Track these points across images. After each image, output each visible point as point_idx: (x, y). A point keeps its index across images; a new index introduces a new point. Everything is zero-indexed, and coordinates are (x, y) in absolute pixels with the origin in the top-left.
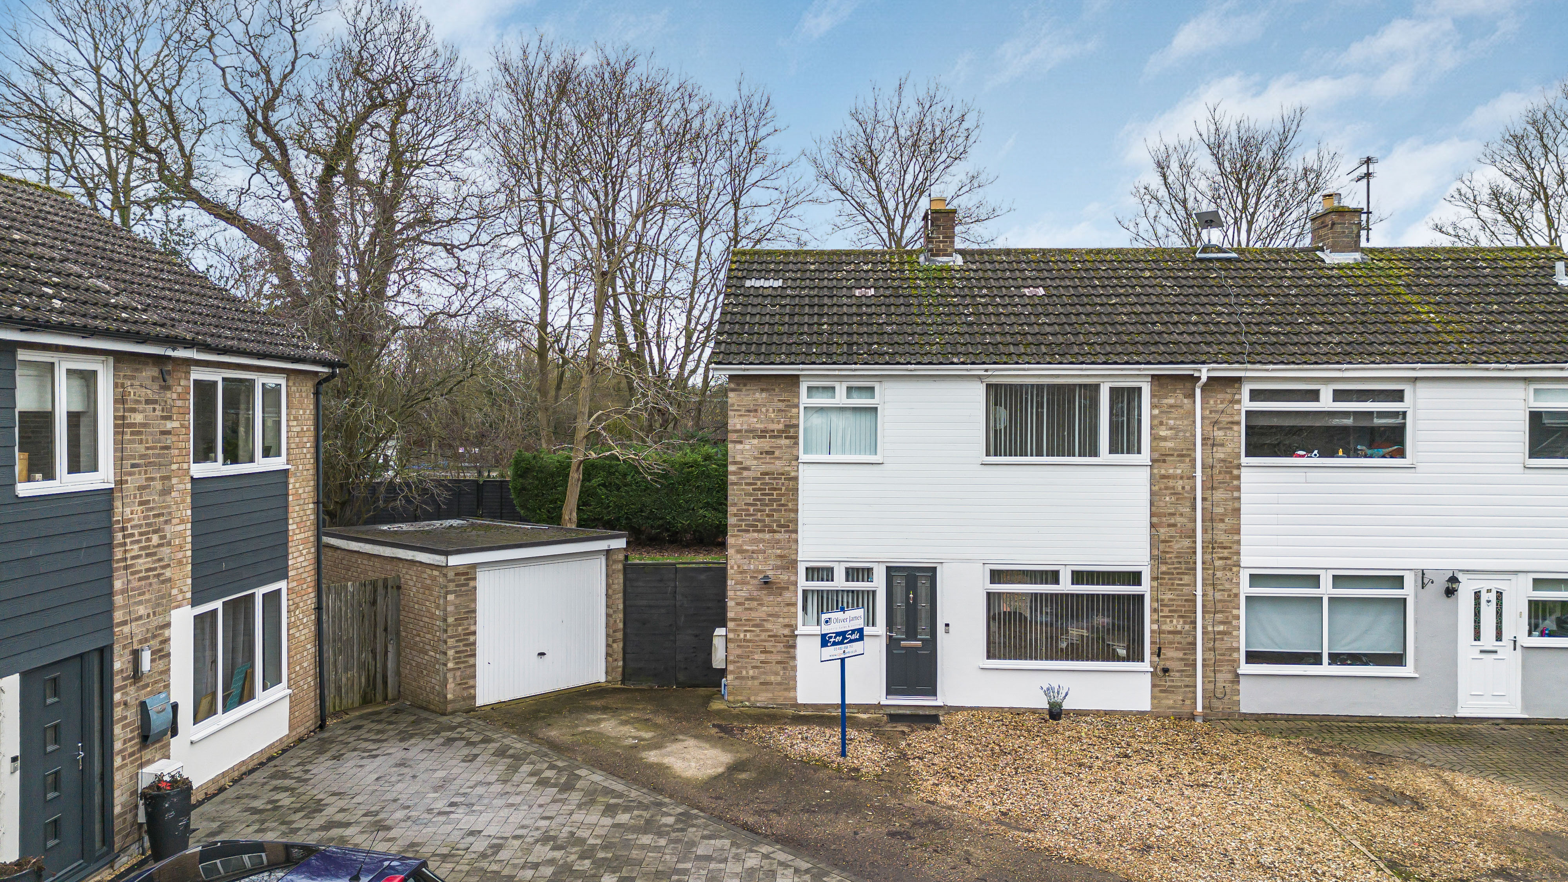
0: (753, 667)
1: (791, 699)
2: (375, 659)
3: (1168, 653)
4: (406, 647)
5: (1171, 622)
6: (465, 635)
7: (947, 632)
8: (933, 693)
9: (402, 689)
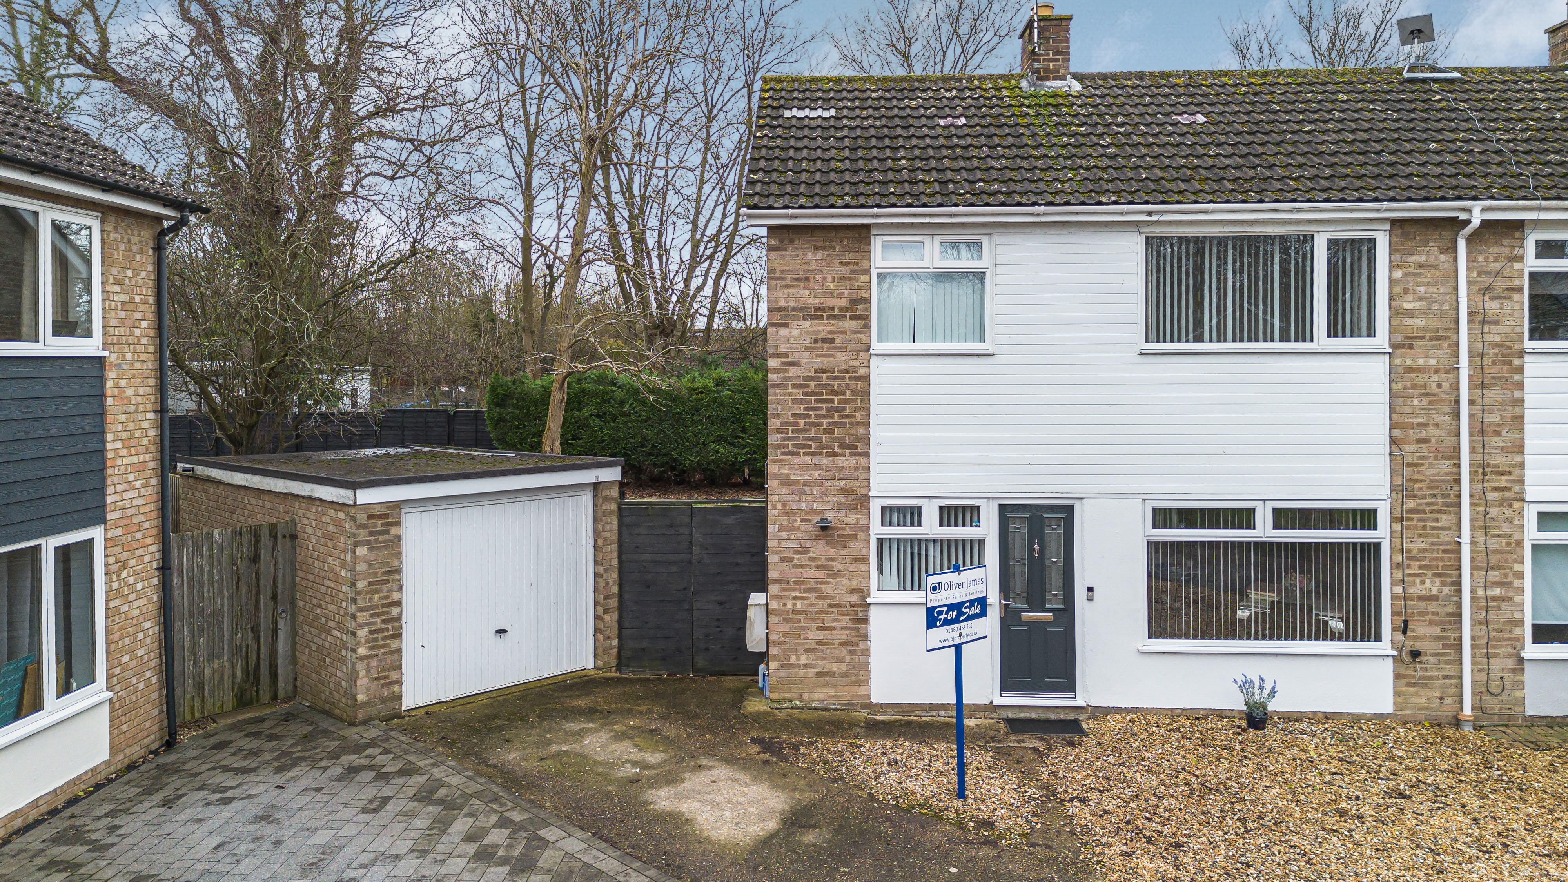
0: (807, 651)
1: (861, 696)
2: (257, 639)
3: (1419, 628)
4: (304, 622)
5: (1423, 582)
6: (383, 606)
7: (1090, 599)
8: (1070, 688)
9: (299, 684)
